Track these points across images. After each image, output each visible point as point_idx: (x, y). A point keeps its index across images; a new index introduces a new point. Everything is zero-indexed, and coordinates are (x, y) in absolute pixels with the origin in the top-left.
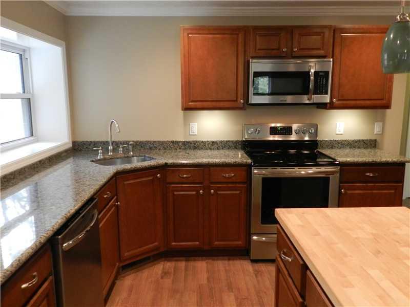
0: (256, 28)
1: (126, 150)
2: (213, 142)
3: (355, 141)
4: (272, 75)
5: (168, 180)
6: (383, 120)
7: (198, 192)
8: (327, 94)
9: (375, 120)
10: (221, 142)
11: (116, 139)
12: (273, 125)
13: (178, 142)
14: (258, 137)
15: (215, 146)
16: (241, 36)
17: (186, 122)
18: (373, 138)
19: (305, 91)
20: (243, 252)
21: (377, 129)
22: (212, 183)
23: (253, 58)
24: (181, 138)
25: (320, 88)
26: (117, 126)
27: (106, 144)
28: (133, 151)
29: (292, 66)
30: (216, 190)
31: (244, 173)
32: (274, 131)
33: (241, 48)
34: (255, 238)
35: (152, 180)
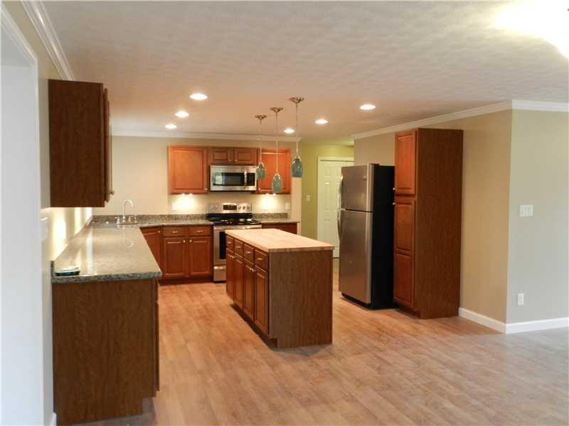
0: (213, 148)
1: (133, 219)
2: (188, 216)
3: (275, 214)
4: (226, 175)
5: (165, 235)
6: (290, 201)
7: (182, 241)
8: (254, 185)
9: (285, 201)
10: (193, 215)
11: (127, 214)
12: (225, 204)
13: (164, 216)
14: (216, 212)
15: (188, 218)
16: (205, 152)
17: (170, 203)
18: (285, 212)
19: (242, 184)
20: (209, 279)
21: (287, 206)
22: (191, 236)
23: (212, 164)
24: (166, 213)
25: (251, 182)
26: (131, 203)
27: (121, 217)
28: (137, 220)
29: (238, 170)
30: (193, 240)
31: (209, 230)
32: (226, 208)
33: (205, 160)
34: (216, 268)
35: (156, 235)
